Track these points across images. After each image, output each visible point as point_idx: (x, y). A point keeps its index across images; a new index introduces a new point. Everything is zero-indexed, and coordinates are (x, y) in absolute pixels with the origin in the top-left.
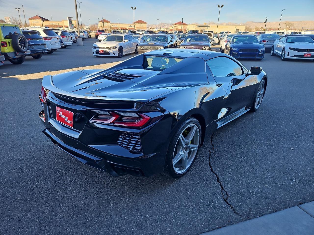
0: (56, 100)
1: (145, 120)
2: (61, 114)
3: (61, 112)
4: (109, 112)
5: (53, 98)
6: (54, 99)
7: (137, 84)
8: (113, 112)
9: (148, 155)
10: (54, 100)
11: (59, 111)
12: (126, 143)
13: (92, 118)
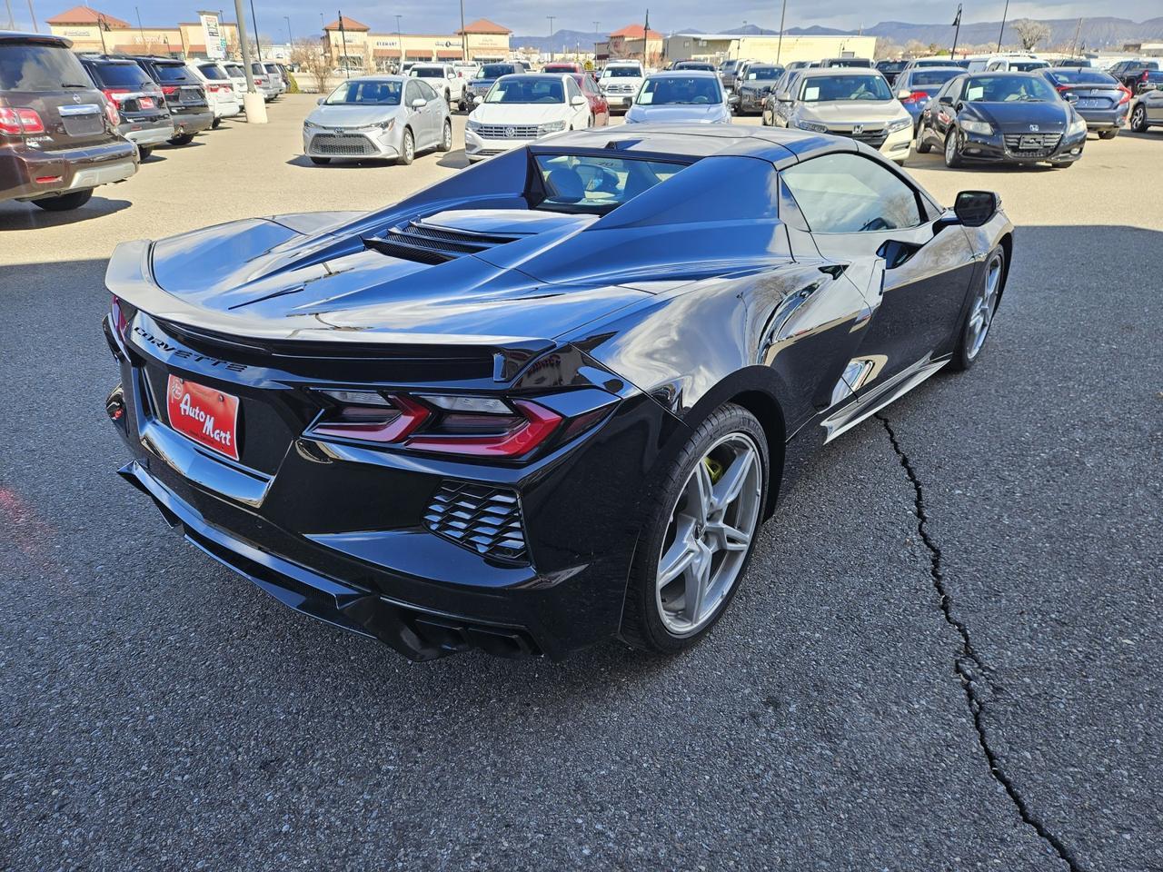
0: (163, 344)
1: (543, 425)
2: (186, 404)
3: (187, 396)
4: (385, 396)
5: (152, 338)
6: (153, 342)
7: (503, 271)
8: (402, 393)
9: (556, 574)
10: (155, 344)
11: (179, 391)
12: (462, 525)
13: (314, 421)
